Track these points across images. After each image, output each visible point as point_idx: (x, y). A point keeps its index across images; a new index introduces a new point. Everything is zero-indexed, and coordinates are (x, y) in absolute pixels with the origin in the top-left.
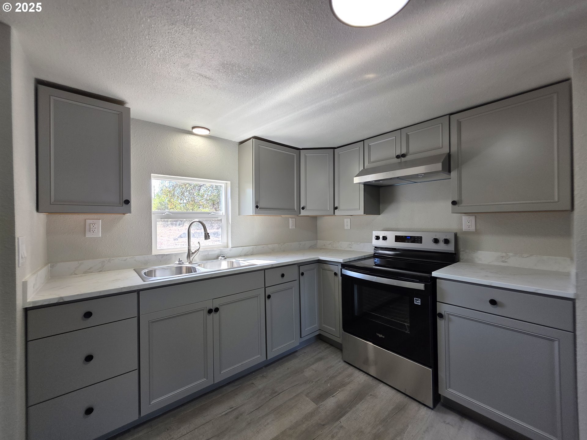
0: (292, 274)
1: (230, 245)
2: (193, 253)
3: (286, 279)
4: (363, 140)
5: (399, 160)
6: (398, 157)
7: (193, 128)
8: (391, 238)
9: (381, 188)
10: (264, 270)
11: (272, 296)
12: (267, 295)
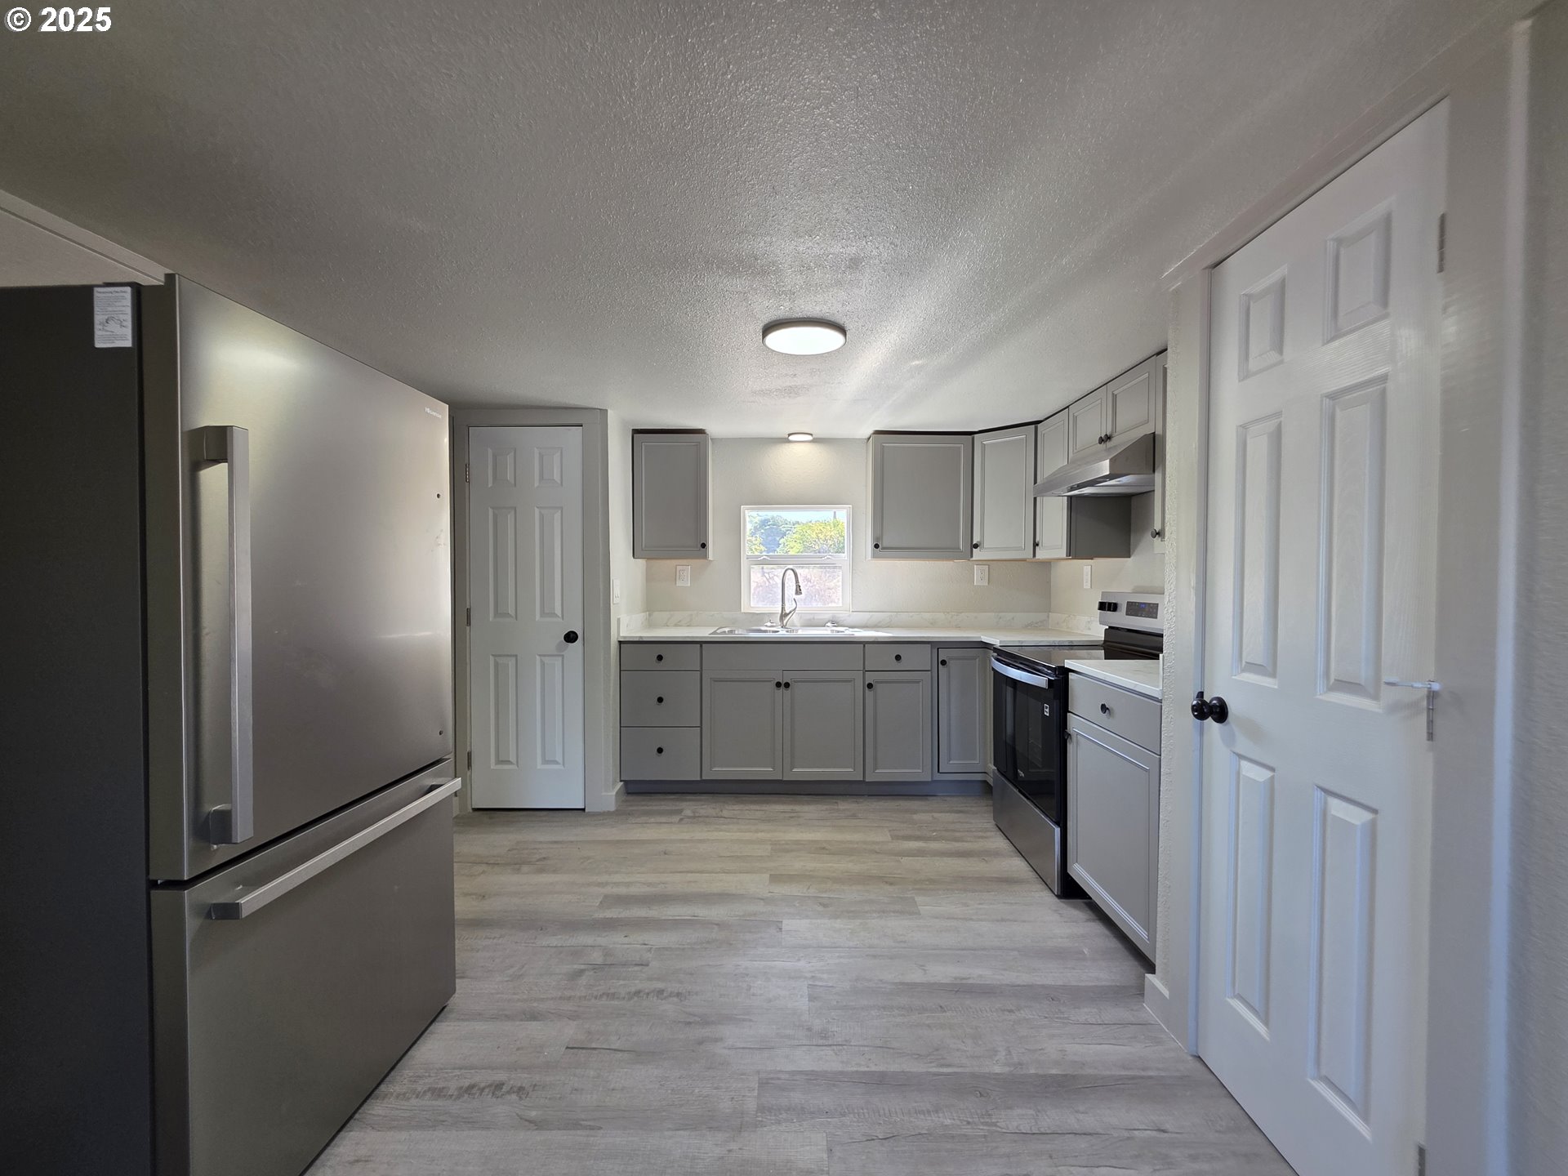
0: (924, 658)
1: (850, 609)
2: (787, 614)
3: (904, 664)
4: (1068, 407)
5: (1103, 446)
6: (1101, 440)
7: (789, 435)
8: (1123, 608)
9: (1134, 501)
10: (864, 643)
11: (878, 687)
12: (867, 683)
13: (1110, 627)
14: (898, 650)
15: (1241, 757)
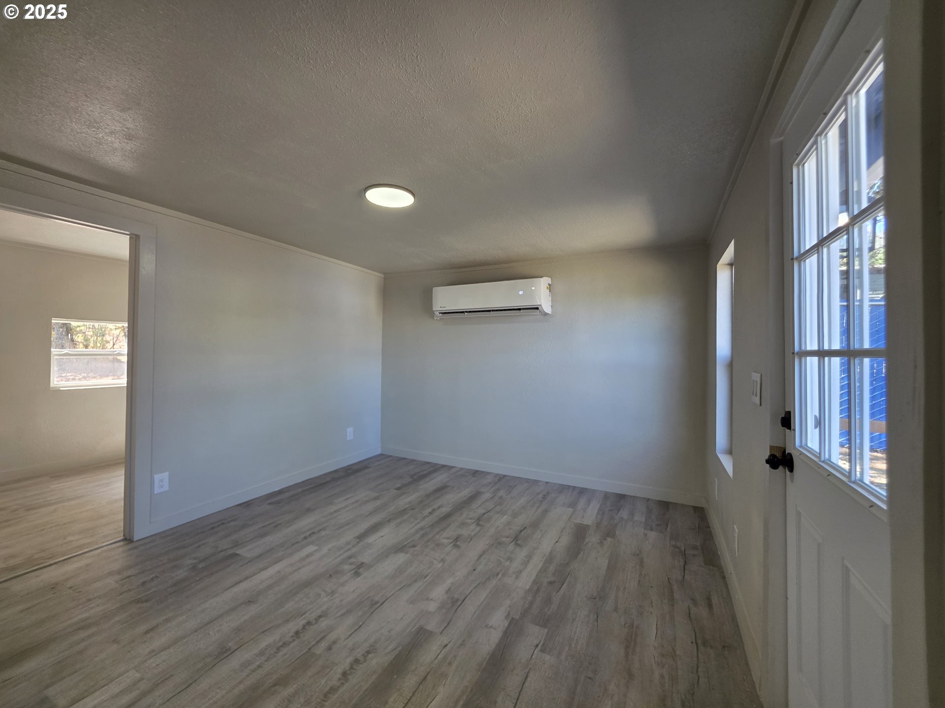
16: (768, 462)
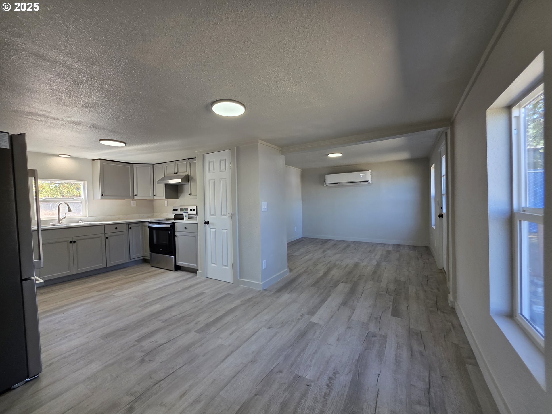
0: (125, 228)
1: (88, 216)
2: (61, 219)
3: (118, 230)
4: (164, 163)
5: (175, 174)
6: (175, 173)
7: (60, 154)
8: (179, 210)
9: (179, 186)
10: (104, 225)
11: (109, 238)
12: (106, 237)
13: (175, 215)
14: (116, 226)
15: (211, 228)
16: (438, 216)
